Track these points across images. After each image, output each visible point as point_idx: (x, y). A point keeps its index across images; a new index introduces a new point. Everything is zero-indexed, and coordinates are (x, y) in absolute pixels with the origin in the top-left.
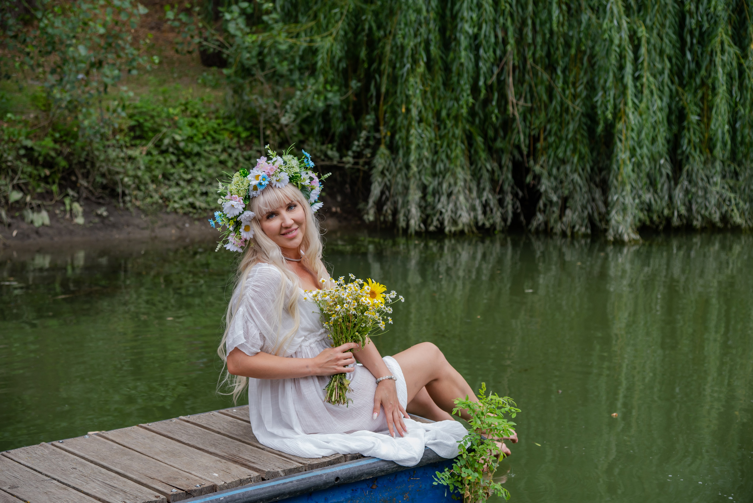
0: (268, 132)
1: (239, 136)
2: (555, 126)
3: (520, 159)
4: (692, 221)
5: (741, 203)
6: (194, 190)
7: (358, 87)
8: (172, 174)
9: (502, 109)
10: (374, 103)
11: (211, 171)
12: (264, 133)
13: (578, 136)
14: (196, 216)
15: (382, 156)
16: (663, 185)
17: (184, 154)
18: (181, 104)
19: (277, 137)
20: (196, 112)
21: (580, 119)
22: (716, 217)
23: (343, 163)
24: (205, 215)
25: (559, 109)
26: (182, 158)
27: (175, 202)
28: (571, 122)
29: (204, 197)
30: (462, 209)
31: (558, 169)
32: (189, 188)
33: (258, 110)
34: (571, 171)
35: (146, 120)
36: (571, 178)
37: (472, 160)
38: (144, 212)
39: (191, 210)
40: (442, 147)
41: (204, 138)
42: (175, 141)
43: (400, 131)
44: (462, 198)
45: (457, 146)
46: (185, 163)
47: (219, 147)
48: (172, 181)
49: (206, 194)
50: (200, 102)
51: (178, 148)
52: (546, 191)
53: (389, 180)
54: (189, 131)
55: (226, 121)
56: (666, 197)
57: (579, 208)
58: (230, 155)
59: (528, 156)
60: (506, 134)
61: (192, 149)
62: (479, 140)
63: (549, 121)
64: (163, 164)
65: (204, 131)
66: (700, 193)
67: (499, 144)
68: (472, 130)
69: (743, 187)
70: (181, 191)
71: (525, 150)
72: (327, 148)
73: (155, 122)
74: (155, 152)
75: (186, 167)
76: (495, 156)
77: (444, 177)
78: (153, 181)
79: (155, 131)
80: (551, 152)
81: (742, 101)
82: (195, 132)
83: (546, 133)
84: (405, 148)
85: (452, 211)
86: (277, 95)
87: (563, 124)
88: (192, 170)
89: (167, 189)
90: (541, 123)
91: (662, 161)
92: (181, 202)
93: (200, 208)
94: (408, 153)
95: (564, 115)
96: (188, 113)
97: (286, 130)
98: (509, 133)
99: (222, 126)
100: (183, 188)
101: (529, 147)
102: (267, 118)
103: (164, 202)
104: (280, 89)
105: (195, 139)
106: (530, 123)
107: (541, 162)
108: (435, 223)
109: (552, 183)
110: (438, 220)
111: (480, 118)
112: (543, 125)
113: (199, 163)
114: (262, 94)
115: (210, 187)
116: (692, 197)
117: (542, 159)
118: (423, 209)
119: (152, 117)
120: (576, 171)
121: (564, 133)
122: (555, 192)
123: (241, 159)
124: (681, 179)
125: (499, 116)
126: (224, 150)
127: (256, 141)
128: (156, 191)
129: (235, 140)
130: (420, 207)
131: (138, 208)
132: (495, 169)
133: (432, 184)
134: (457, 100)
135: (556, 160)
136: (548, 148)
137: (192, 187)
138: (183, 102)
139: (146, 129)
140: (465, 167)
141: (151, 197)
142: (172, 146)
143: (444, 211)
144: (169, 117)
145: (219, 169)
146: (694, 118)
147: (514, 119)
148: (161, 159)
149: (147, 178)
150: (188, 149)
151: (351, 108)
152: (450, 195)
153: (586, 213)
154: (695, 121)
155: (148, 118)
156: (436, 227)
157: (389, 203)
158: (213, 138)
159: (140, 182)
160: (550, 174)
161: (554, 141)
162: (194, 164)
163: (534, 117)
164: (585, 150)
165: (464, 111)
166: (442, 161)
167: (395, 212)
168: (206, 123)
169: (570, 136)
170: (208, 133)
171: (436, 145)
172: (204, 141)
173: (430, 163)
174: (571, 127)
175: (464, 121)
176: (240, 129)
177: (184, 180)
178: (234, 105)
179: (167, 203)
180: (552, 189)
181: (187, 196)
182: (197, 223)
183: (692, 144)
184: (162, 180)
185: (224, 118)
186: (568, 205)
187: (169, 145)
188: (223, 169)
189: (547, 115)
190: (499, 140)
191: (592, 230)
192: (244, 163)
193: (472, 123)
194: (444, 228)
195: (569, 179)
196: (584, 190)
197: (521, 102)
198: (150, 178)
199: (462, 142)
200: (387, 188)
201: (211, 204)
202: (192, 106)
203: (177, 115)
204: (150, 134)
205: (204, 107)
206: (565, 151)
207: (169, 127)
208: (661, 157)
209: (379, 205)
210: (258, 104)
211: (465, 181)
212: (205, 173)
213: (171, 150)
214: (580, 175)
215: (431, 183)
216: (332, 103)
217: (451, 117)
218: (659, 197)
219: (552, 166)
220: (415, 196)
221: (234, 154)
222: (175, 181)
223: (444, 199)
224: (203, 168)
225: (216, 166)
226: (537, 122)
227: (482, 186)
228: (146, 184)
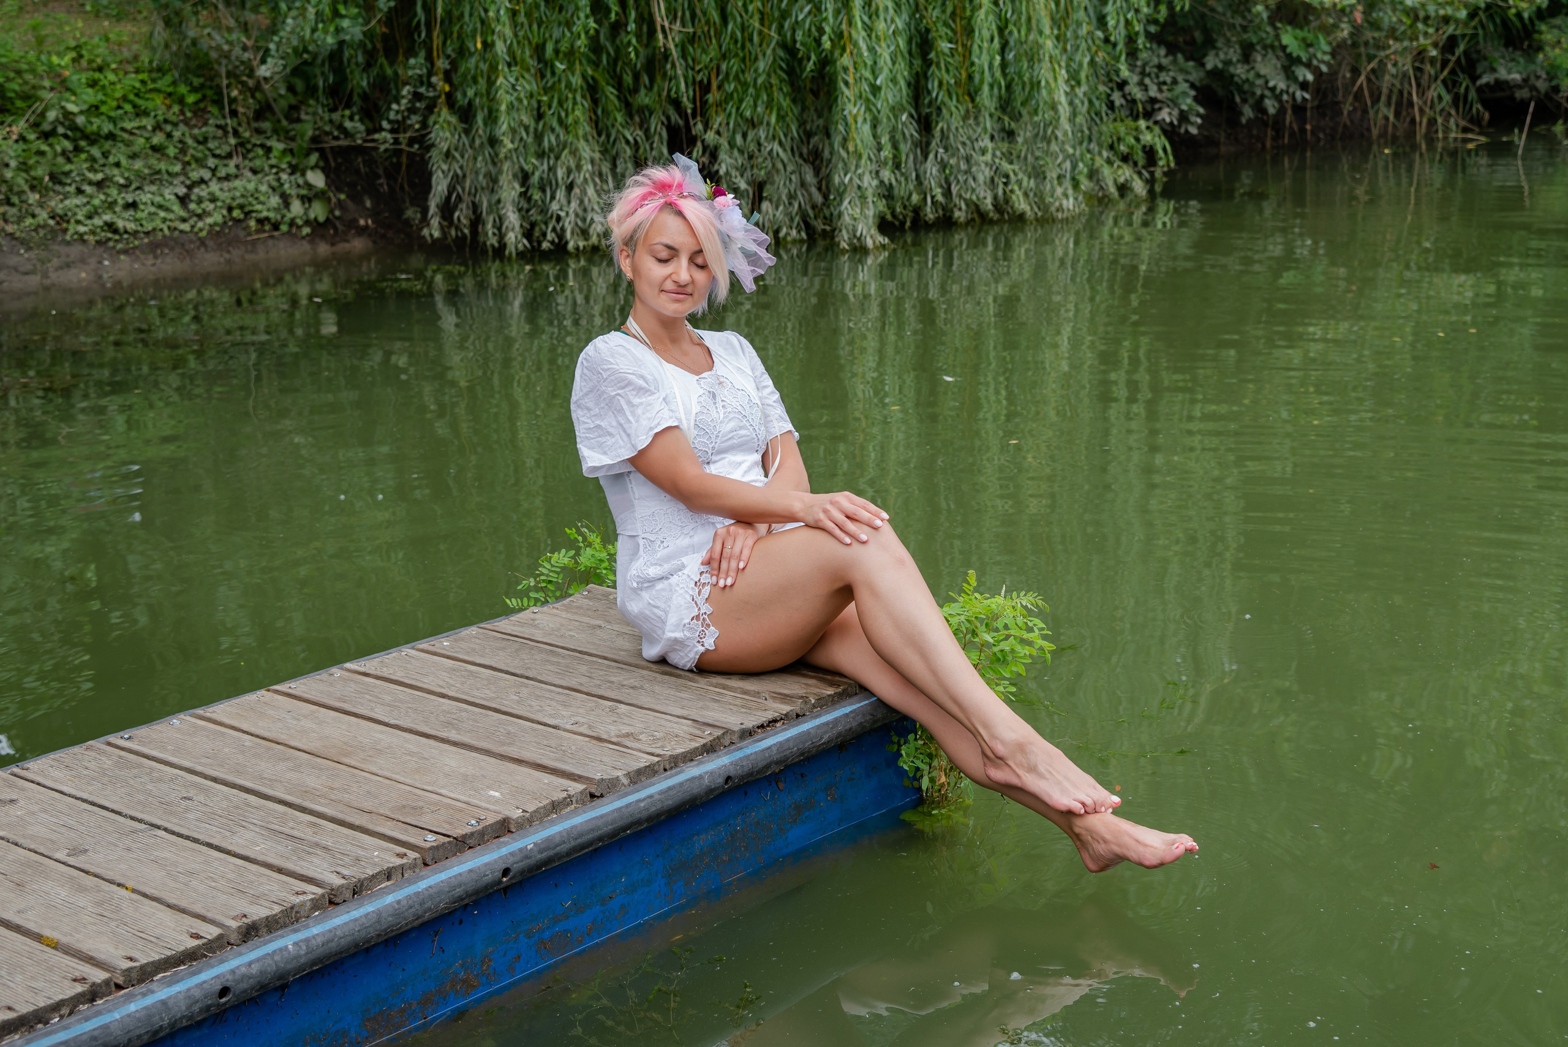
0: (235, 93)
1: (181, 101)
2: (735, 64)
3: (681, 122)
4: (952, 212)
5: (1025, 179)
6: (110, 200)
7: (390, 8)
8: (67, 174)
9: (645, 37)
10: (423, 35)
11: (138, 164)
12: (229, 96)
13: (774, 81)
14: (120, 246)
15: (445, 125)
16: (907, 156)
17: (86, 137)
18: (68, 48)
19: (251, 101)
20: (99, 60)
21: (774, 50)
22: (988, 204)
23: (373, 141)
24: (137, 243)
25: (739, 34)
26: (83, 143)
27: (78, 222)
28: (760, 57)
29: (131, 212)
30: (593, 210)
31: (745, 136)
32: (102, 197)
33: (214, 55)
34: (766, 138)
35: (8, 79)
36: (768, 149)
37: (600, 127)
38: (23, 242)
39: (110, 235)
40: (550, 107)
41: (119, 107)
42: (67, 114)
43: (475, 80)
44: (591, 191)
45: (575, 103)
46: (88, 152)
47: (148, 123)
48: (70, 185)
49: (133, 205)
50: (103, 44)
51: (74, 128)
52: (727, 173)
53: (461, 167)
54: (90, 96)
55: (154, 75)
56: (914, 175)
57: (784, 197)
58: (169, 136)
59: (694, 116)
60: (652, 80)
61: (99, 127)
62: (610, 91)
63: (724, 57)
64: (50, 155)
65: (118, 95)
66: (963, 166)
67: (643, 98)
68: (597, 76)
69: (1023, 154)
70: (88, 203)
71: (689, 107)
72: (343, 116)
73: (26, 83)
74: (32, 137)
75: (93, 160)
76: (637, 119)
77: (557, 158)
78: (33, 188)
79: (29, 97)
80: (730, 107)
81: (1015, 17)
82: (100, 96)
83: (720, 77)
84: (486, 110)
85: (577, 215)
86: (245, 28)
87: (748, 61)
88: (104, 165)
89: (62, 201)
90: (711, 60)
91: (904, 117)
92: (88, 222)
93: (126, 232)
94: (492, 118)
95: (748, 44)
96: (84, 63)
97: (266, 87)
98: (659, 78)
99: (151, 86)
100: (91, 197)
101: (694, 102)
102: (230, 67)
103: (58, 223)
104: (250, 17)
105: (103, 109)
106: (694, 60)
107: (716, 126)
108: (550, 236)
109: (736, 160)
110: (554, 230)
111: (608, 54)
112: (714, 64)
113: (114, 151)
114: (218, 27)
115: (138, 192)
116: (951, 173)
117: (718, 120)
118: (524, 213)
119: (19, 73)
120: (774, 138)
121: (749, 77)
122: (742, 176)
123: (190, 141)
124: (933, 144)
125: (641, 50)
126: (157, 127)
127: (214, 110)
128: (41, 205)
129: (176, 108)
130: (520, 210)
131: (11, 236)
132: (638, 139)
133: (539, 169)
134: (569, 24)
135: (739, 119)
136: (726, 102)
137: (107, 195)
138: (73, 44)
139: (12, 95)
140: (590, 138)
141: (34, 216)
142: (62, 124)
143: (563, 214)
144: (53, 72)
145: (153, 161)
146: (945, 46)
147: (666, 55)
148: (44, 148)
149: (21, 181)
150: (91, 129)
151: (379, 46)
152: (570, 188)
153: (796, 206)
154: (947, 51)
155: (12, 75)
156: (552, 242)
157: (463, 206)
158: (135, 106)
159: (11, 190)
160: (732, 144)
161: (736, 89)
162: (105, 155)
163: (699, 51)
164: (786, 103)
165: (582, 43)
166: (553, 130)
167: (476, 221)
168: (120, 81)
169: (760, 81)
170: (125, 98)
171: (539, 102)
172: (120, 112)
173: (532, 135)
174: (762, 65)
175: (584, 62)
176: (183, 89)
177: (90, 183)
178: (167, 46)
179: (65, 225)
180: (737, 169)
181: (100, 211)
182: (122, 257)
183: (945, 88)
184: (50, 184)
185: (150, 71)
186: (765, 195)
187: (57, 120)
188: (159, 160)
189: (720, 47)
190: (643, 91)
191: (807, 234)
192: (195, 149)
193: (596, 65)
194: (567, 243)
195: (765, 152)
196: (790, 168)
197: (677, 26)
198: (27, 181)
199: (584, 97)
200: (457, 180)
201: (144, 222)
202: (90, 51)
203: (66, 67)
204: (19, 103)
205: (112, 52)
206: (755, 105)
207: (52, 89)
208: (903, 109)
209: (447, 209)
210: (213, 44)
211: (592, 162)
212: (128, 170)
213: (61, 130)
214: (781, 143)
215: (535, 167)
216: (348, 38)
217: (561, 55)
218: (902, 174)
219: (734, 132)
220: (510, 191)
221: (177, 134)
222: (74, 186)
223: (561, 194)
224: (124, 162)
225: (147, 156)
226: (705, 59)
227: (619, 170)
228: (21, 193)
